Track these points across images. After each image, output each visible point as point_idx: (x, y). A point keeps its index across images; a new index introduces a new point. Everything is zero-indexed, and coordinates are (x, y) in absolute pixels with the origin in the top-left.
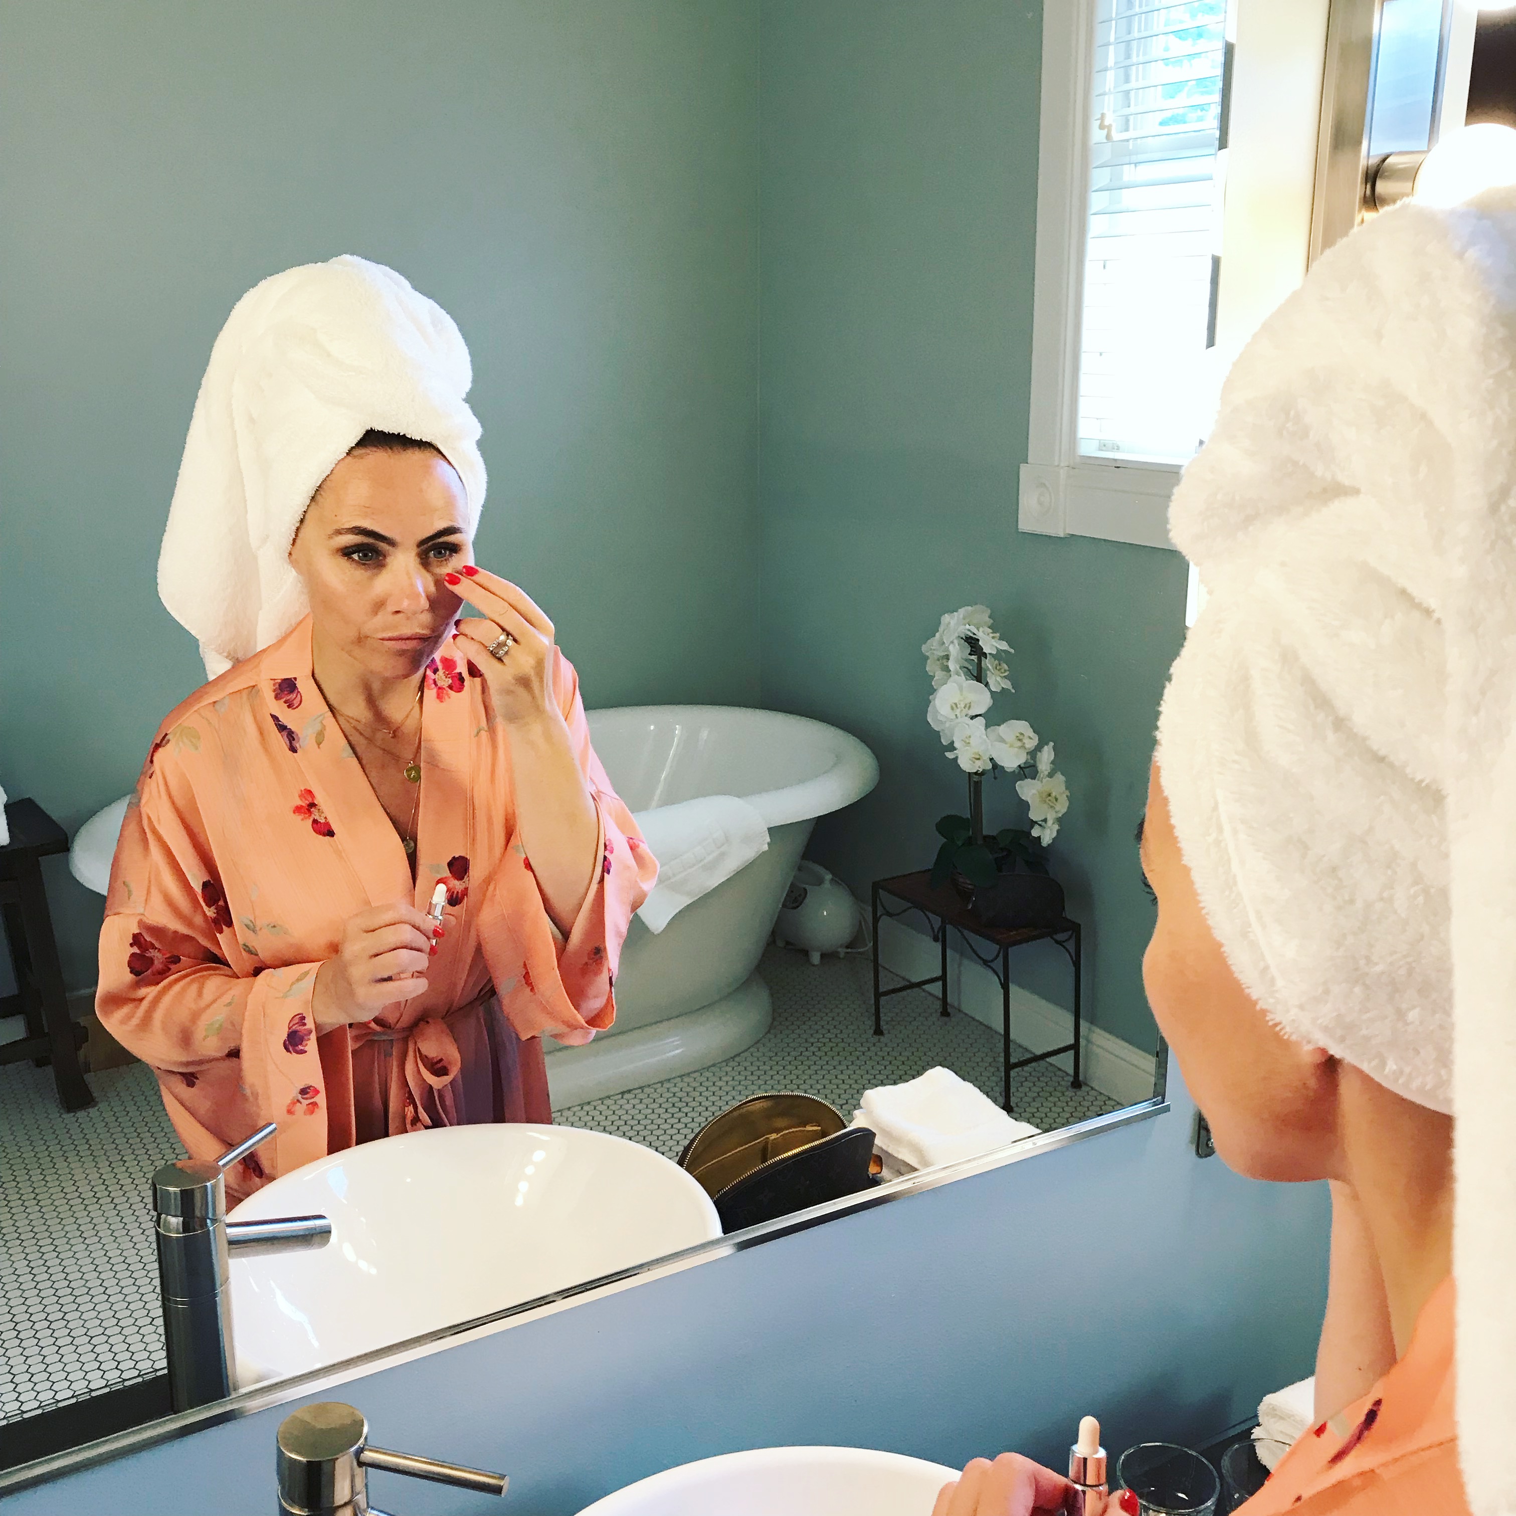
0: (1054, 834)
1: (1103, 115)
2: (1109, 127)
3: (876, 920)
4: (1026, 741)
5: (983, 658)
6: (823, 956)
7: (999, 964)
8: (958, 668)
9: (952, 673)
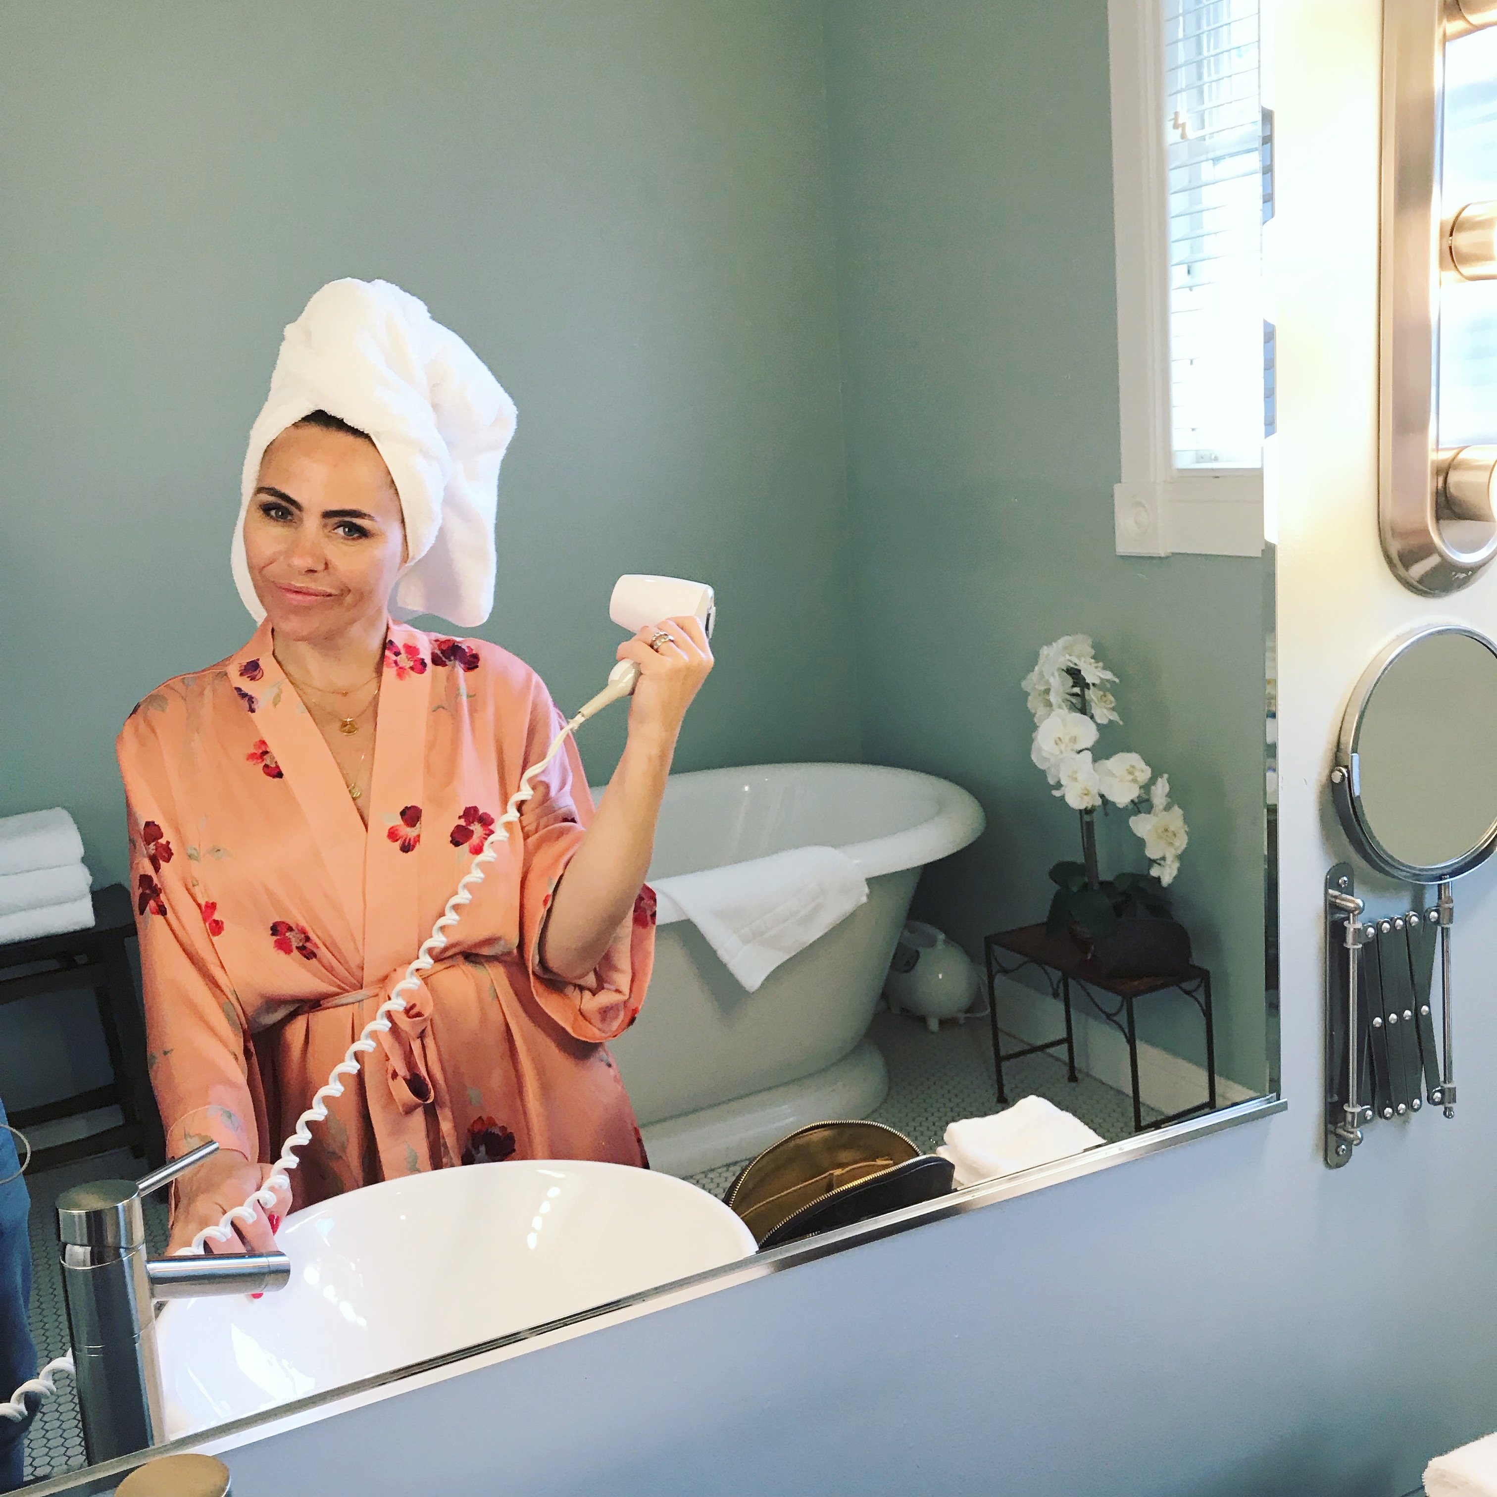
0: (1175, 873)
1: (1176, 114)
2: (1183, 126)
3: (991, 978)
4: (1137, 773)
5: (1086, 690)
6: (942, 1022)
7: (1123, 1018)
8: (1060, 700)
9: (1054, 706)
